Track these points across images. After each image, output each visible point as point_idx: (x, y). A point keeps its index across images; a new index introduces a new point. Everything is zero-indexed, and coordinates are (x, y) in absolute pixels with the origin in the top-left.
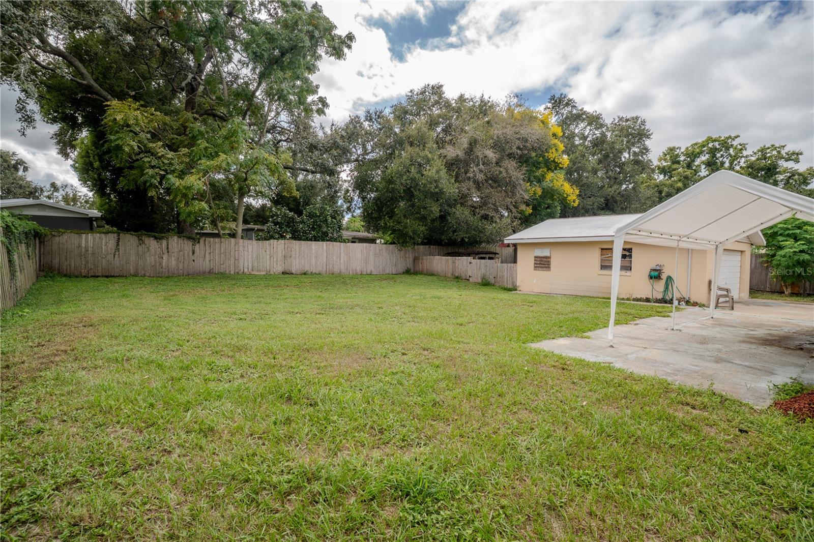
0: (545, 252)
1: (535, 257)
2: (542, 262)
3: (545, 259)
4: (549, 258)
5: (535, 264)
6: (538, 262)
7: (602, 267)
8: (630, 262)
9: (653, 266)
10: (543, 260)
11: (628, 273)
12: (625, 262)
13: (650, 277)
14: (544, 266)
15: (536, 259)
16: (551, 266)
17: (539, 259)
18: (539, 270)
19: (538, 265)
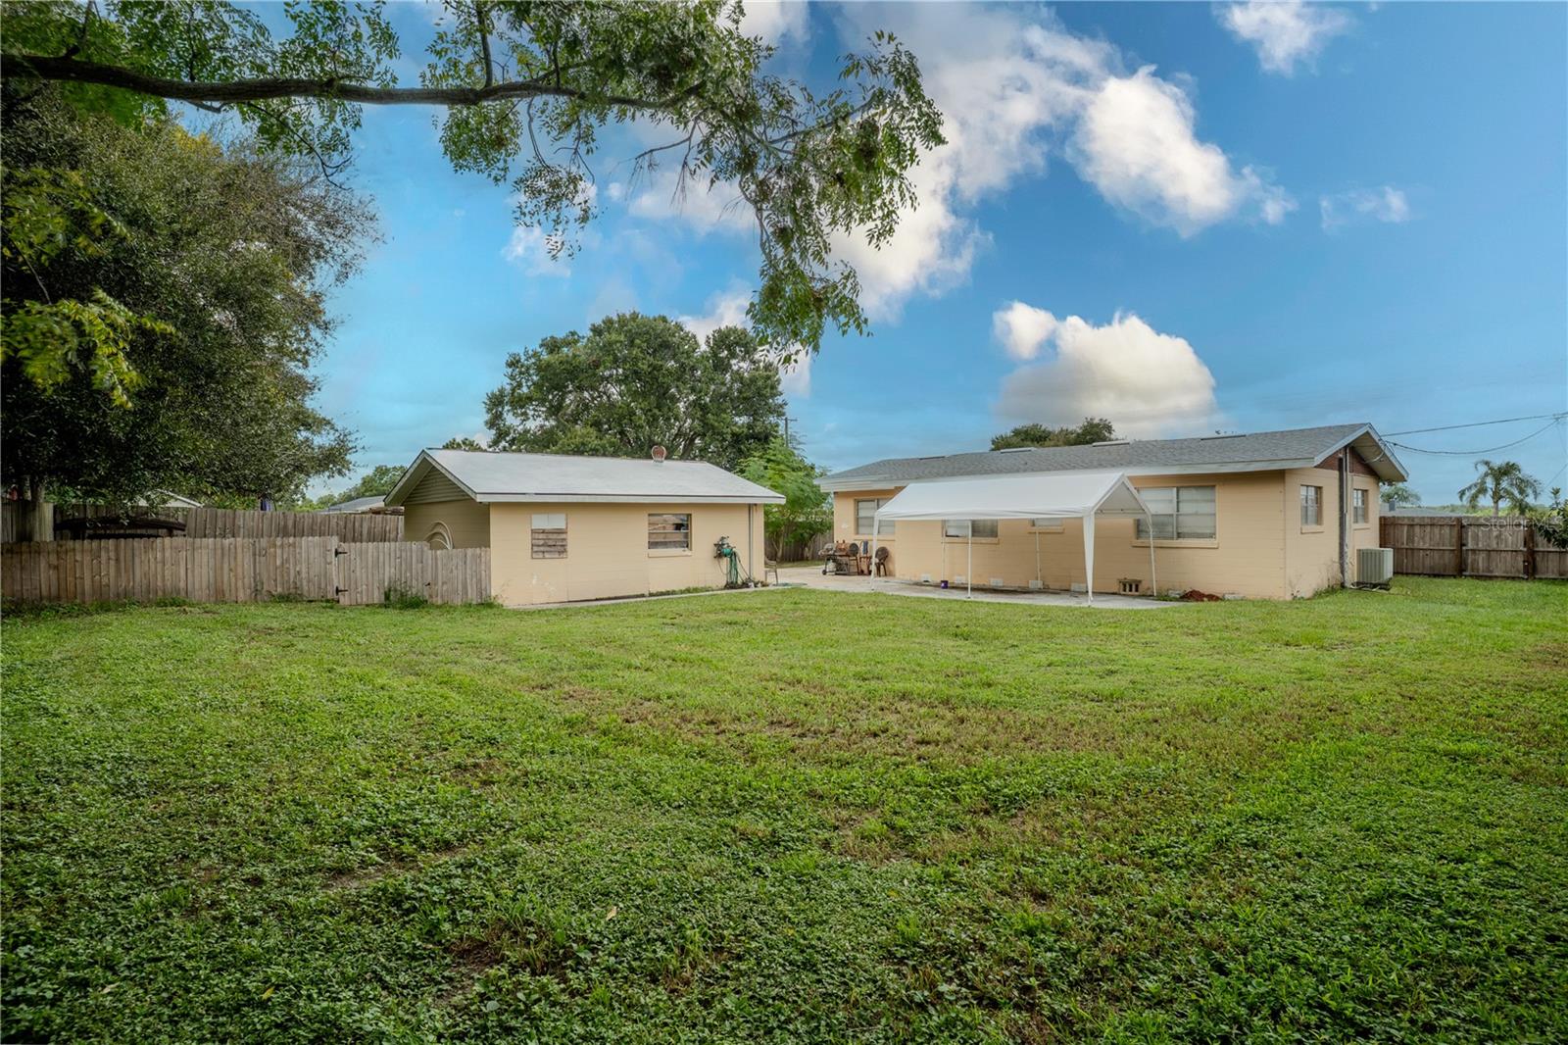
0: (558, 521)
1: (533, 532)
2: (549, 542)
3: (555, 536)
4: (565, 532)
5: (532, 545)
6: (541, 542)
7: (652, 545)
8: (686, 535)
9: (716, 540)
10: (550, 536)
11: (688, 552)
12: (679, 536)
13: (720, 555)
14: (552, 549)
15: (537, 536)
16: (569, 548)
17: (541, 536)
18: (544, 558)
19: (542, 549)
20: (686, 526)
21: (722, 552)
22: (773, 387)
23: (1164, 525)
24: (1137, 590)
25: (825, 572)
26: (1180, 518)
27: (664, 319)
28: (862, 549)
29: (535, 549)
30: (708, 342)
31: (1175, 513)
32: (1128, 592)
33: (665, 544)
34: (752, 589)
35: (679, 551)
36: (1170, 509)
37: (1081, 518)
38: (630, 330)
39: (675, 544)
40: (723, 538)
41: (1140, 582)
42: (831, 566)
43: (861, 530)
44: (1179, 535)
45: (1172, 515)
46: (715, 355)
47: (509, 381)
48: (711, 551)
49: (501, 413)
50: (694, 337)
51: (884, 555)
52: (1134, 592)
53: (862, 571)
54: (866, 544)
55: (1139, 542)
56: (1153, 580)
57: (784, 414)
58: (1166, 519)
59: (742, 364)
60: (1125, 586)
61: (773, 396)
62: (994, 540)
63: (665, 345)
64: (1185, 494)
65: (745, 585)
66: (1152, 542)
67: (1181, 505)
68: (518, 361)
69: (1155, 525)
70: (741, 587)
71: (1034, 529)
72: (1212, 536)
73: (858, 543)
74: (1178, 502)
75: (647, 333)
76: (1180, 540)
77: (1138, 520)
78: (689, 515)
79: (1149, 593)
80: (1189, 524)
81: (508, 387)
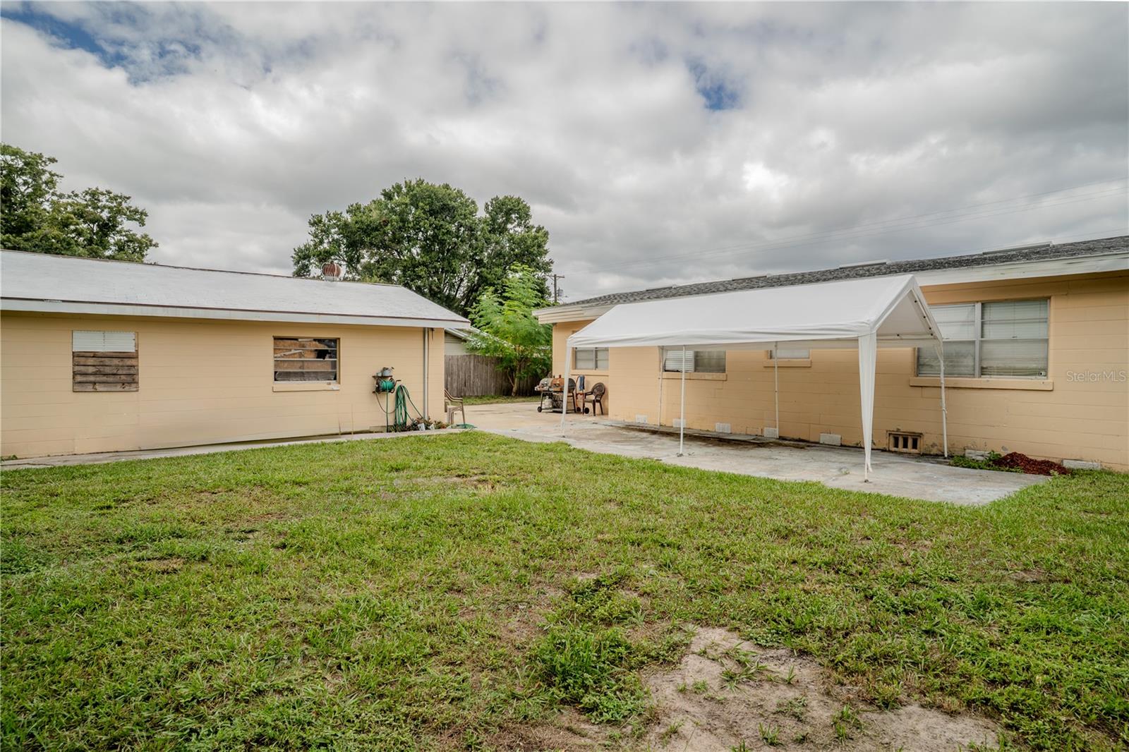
0: (121, 342)
1: (75, 355)
2: (108, 370)
3: (116, 362)
4: (134, 356)
5: (75, 374)
6: (91, 370)
7: (278, 376)
8: (334, 365)
9: (377, 371)
10: (107, 361)
11: (334, 385)
12: (324, 365)
13: (379, 390)
14: (111, 379)
15: (82, 361)
16: (142, 378)
17: (91, 361)
18: (96, 391)
19: (92, 378)
20: (334, 354)
21: (382, 385)
22: (540, 246)
23: (960, 355)
24: (915, 446)
25: (540, 409)
26: (987, 347)
27: (447, 187)
28: (578, 384)
29: (79, 378)
30: (487, 207)
31: (978, 338)
32: (901, 449)
33: (301, 376)
34: (422, 432)
35: (322, 384)
36: (971, 333)
37: (856, 340)
38: (415, 194)
39: (316, 376)
40: (385, 369)
41: (920, 435)
42: (547, 402)
43: (580, 364)
44: (983, 371)
45: (973, 342)
46: (494, 220)
47: (312, 238)
48: (369, 384)
49: (307, 266)
50: (473, 202)
51: (600, 391)
52: (910, 449)
53: (579, 409)
54: (583, 379)
55: (922, 380)
56: (943, 435)
57: (550, 271)
58: (963, 349)
59: (517, 229)
60: (896, 440)
61: (540, 254)
62: (721, 376)
63: (445, 208)
64: (994, 313)
65: (415, 427)
66: (943, 380)
67: (987, 328)
68: (320, 221)
69: (948, 358)
70: (409, 429)
71: (774, 362)
72: (1041, 372)
73: (575, 378)
74: (983, 324)
75: (430, 197)
76: (985, 378)
77: (919, 350)
78: (336, 341)
79: (934, 451)
80: (1000, 355)
81: (312, 243)
